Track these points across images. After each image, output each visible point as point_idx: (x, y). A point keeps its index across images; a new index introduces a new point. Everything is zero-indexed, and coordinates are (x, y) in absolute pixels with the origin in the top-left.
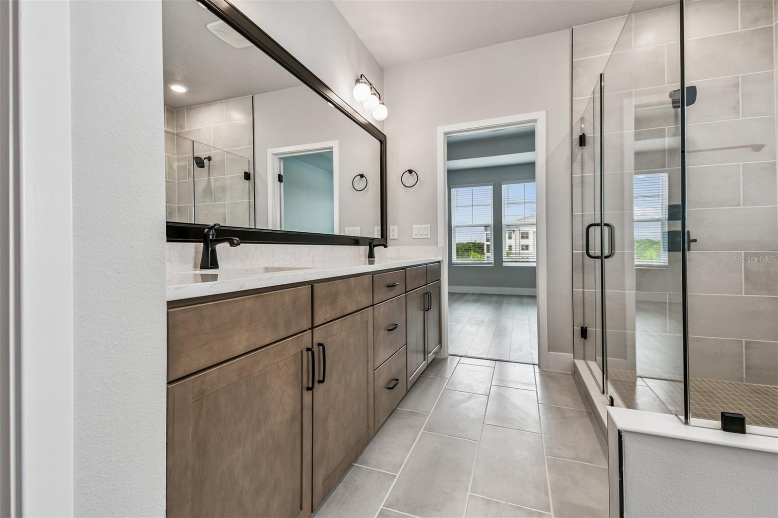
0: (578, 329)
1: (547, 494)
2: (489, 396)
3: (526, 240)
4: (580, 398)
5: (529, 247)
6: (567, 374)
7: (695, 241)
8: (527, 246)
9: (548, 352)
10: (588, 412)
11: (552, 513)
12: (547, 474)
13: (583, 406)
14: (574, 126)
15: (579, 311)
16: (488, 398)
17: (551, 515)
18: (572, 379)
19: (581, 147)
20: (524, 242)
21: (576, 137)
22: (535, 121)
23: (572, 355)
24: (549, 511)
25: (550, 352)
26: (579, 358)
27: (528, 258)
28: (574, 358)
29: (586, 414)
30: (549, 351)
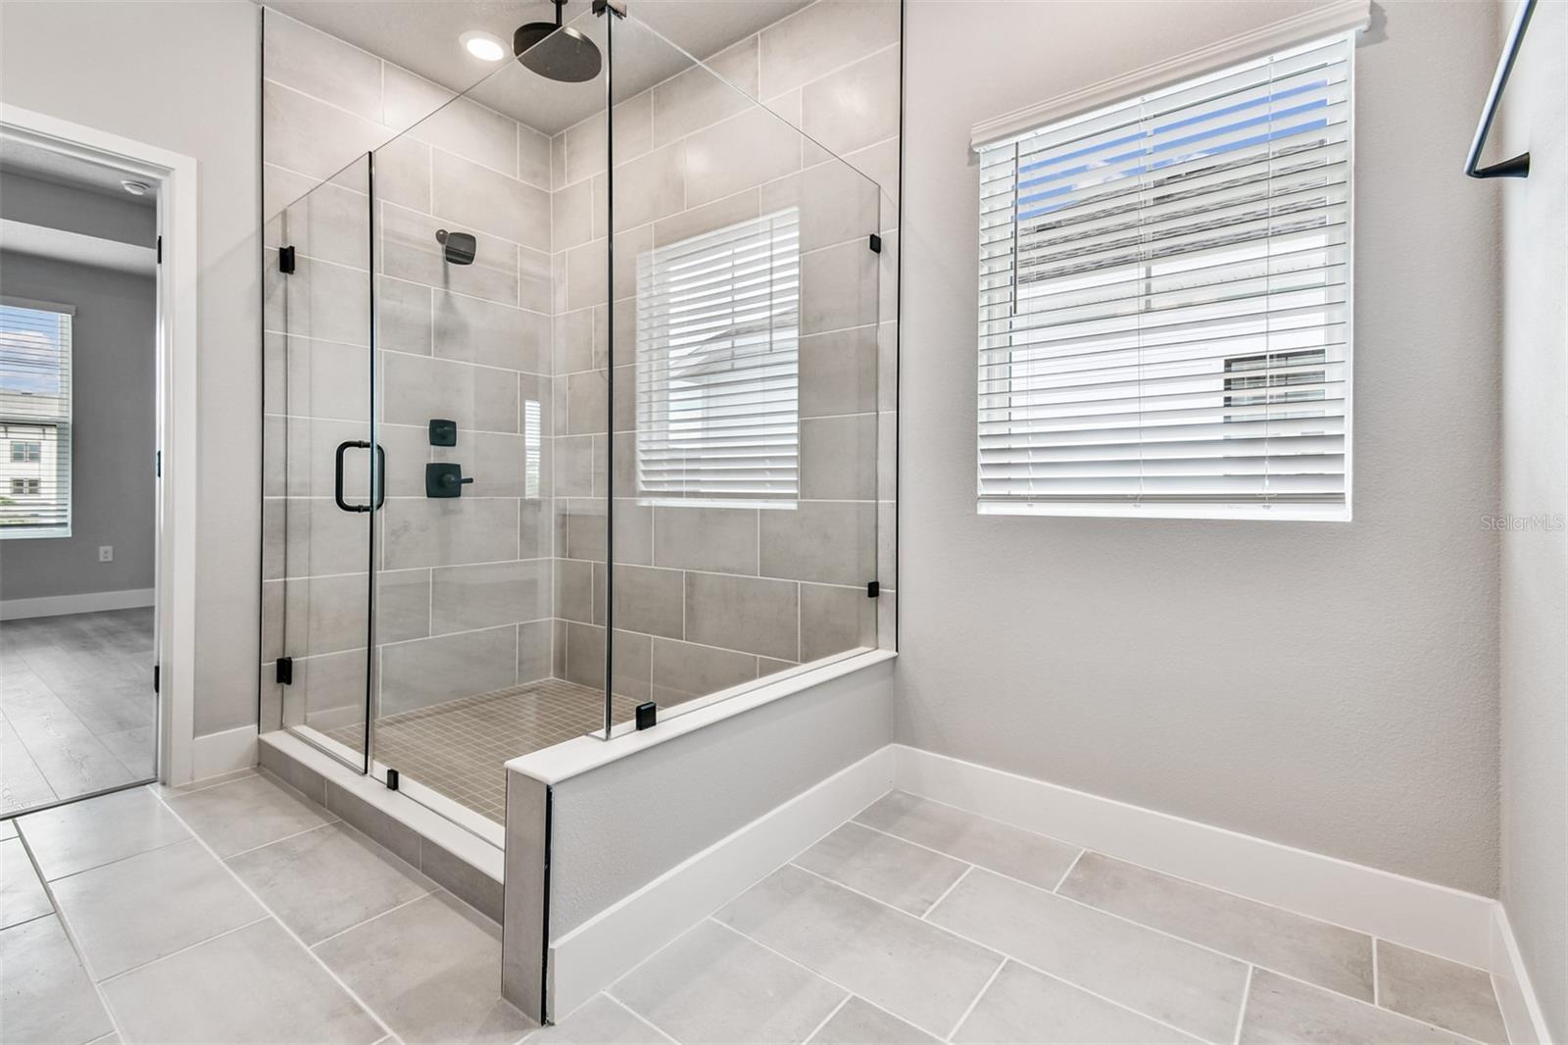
0: (269, 666)
1: (359, 1011)
2: (56, 911)
3: (34, 465)
4: (303, 808)
5: (42, 485)
6: (243, 774)
7: (470, 481)
8: (34, 483)
9: (194, 737)
10: (334, 825)
11: (390, 1032)
12: (335, 977)
13: (316, 818)
14: (269, 223)
15: (272, 627)
16: (60, 918)
17: (391, 1038)
18: (262, 779)
19: (283, 274)
20: (26, 470)
21: (273, 248)
22: (166, 171)
23: (256, 726)
24: (384, 1033)
25: (197, 739)
26: (269, 729)
27: (36, 516)
28: (259, 733)
29: (334, 829)
30: (196, 734)
